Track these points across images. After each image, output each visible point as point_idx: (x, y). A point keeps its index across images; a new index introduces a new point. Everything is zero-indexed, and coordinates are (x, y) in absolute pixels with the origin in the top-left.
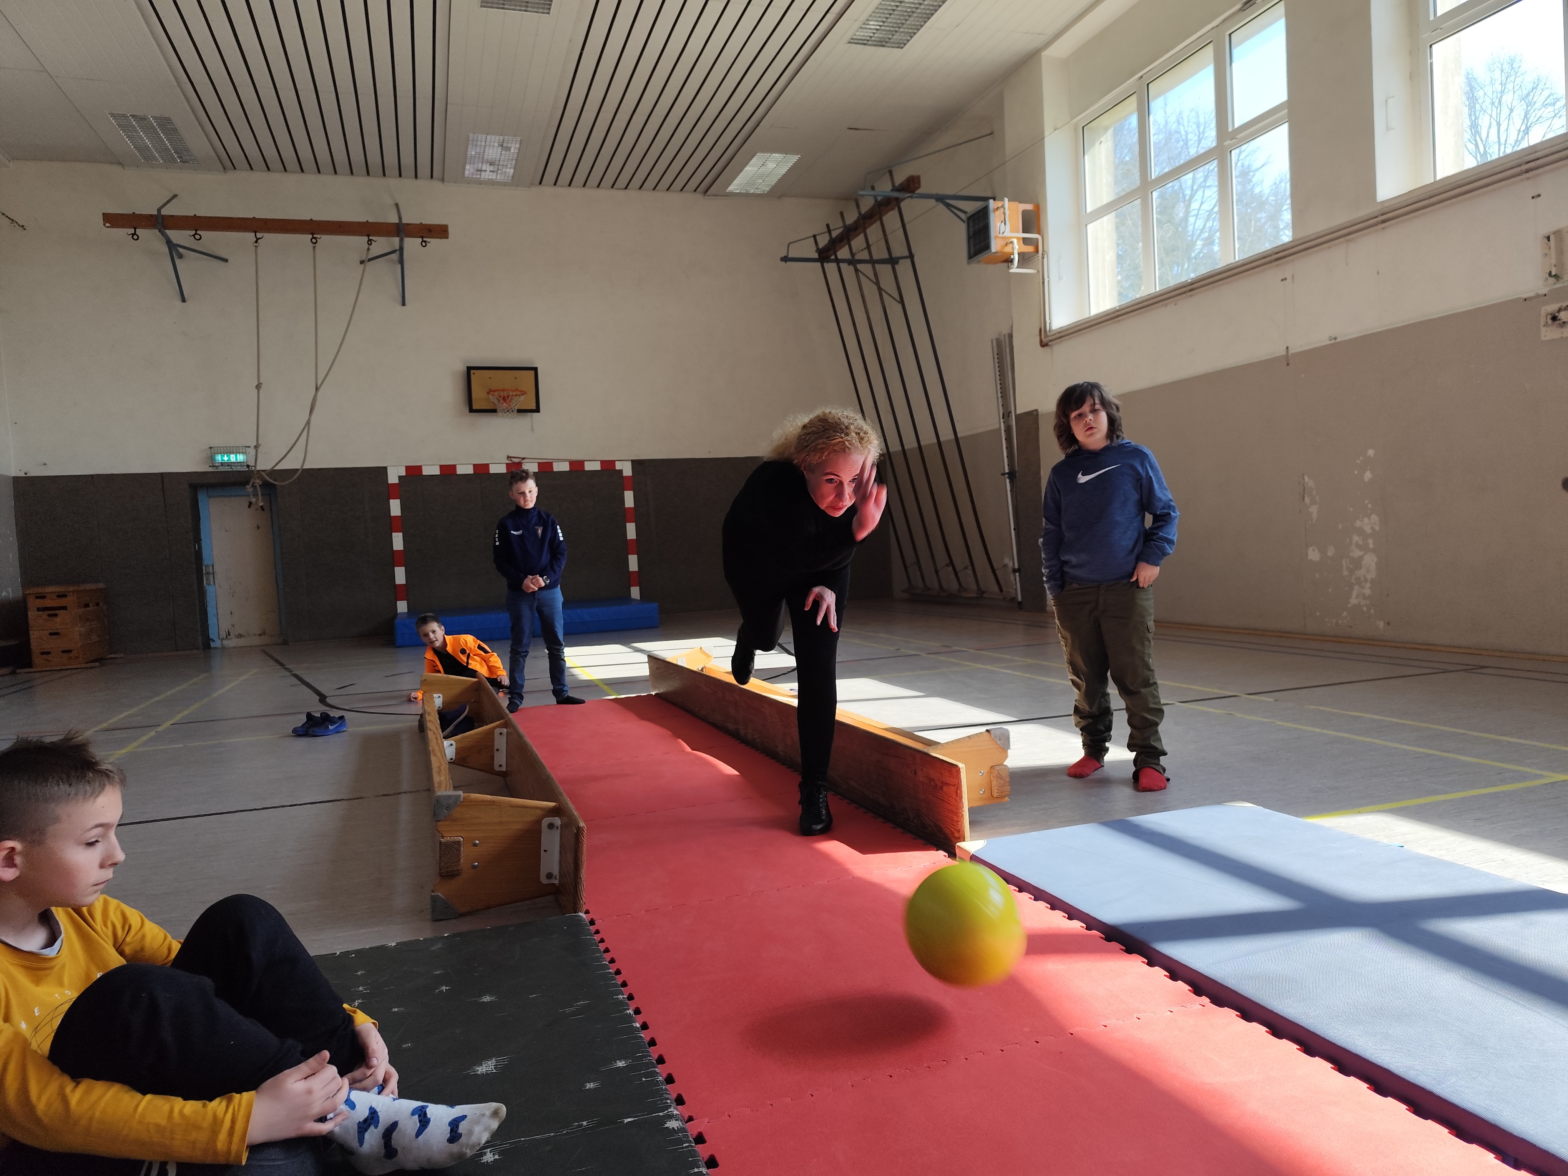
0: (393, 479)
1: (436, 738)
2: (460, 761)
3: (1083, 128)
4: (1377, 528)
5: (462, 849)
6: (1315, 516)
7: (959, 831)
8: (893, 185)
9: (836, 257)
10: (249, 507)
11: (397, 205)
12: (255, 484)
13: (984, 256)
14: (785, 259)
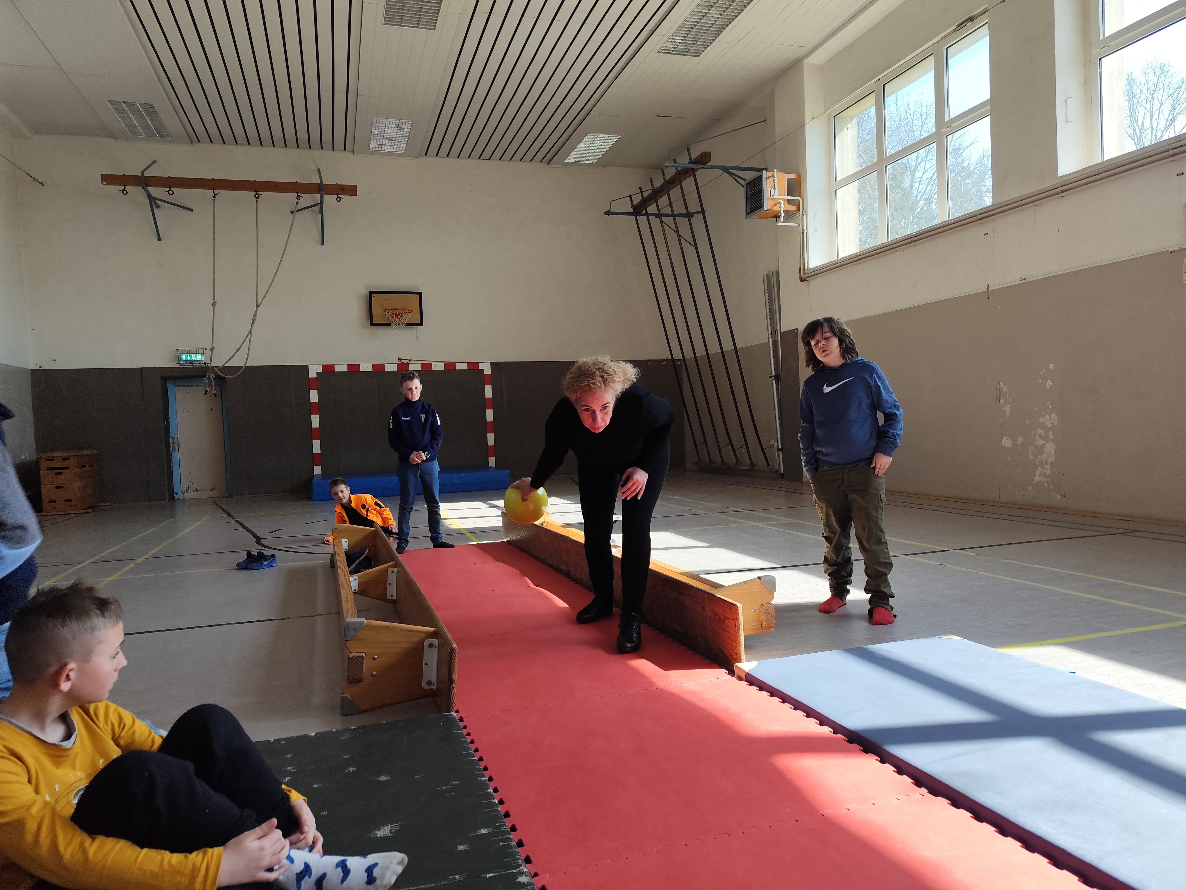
0: (312, 374)
1: (344, 574)
2: (362, 592)
3: (834, 117)
4: (1056, 424)
5: (364, 662)
6: (1008, 413)
7: (737, 654)
8: (690, 159)
9: (646, 211)
10: (205, 394)
11: (319, 170)
12: (210, 377)
13: (758, 213)
14: (608, 213)
